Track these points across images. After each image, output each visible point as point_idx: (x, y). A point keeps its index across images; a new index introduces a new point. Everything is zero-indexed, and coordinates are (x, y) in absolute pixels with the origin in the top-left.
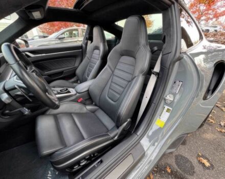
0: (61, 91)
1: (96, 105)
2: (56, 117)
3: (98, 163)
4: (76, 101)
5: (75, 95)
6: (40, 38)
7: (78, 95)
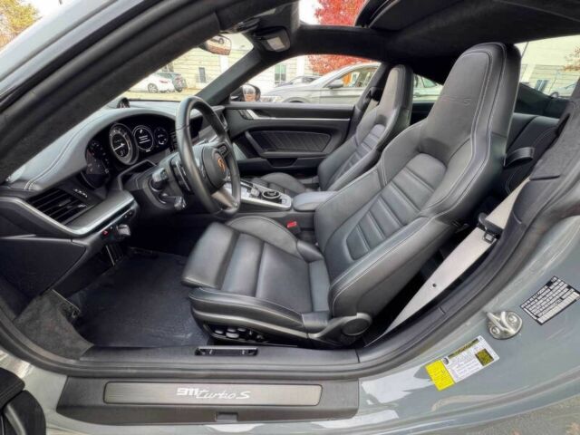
0: (266, 194)
1: (319, 249)
2: (237, 235)
3: (250, 351)
4: (283, 222)
5: (288, 210)
6: (303, 82)
7: (292, 212)
